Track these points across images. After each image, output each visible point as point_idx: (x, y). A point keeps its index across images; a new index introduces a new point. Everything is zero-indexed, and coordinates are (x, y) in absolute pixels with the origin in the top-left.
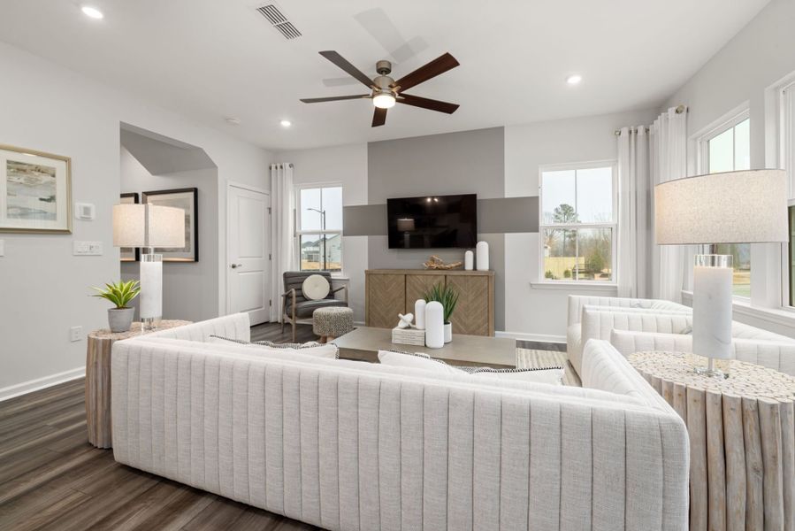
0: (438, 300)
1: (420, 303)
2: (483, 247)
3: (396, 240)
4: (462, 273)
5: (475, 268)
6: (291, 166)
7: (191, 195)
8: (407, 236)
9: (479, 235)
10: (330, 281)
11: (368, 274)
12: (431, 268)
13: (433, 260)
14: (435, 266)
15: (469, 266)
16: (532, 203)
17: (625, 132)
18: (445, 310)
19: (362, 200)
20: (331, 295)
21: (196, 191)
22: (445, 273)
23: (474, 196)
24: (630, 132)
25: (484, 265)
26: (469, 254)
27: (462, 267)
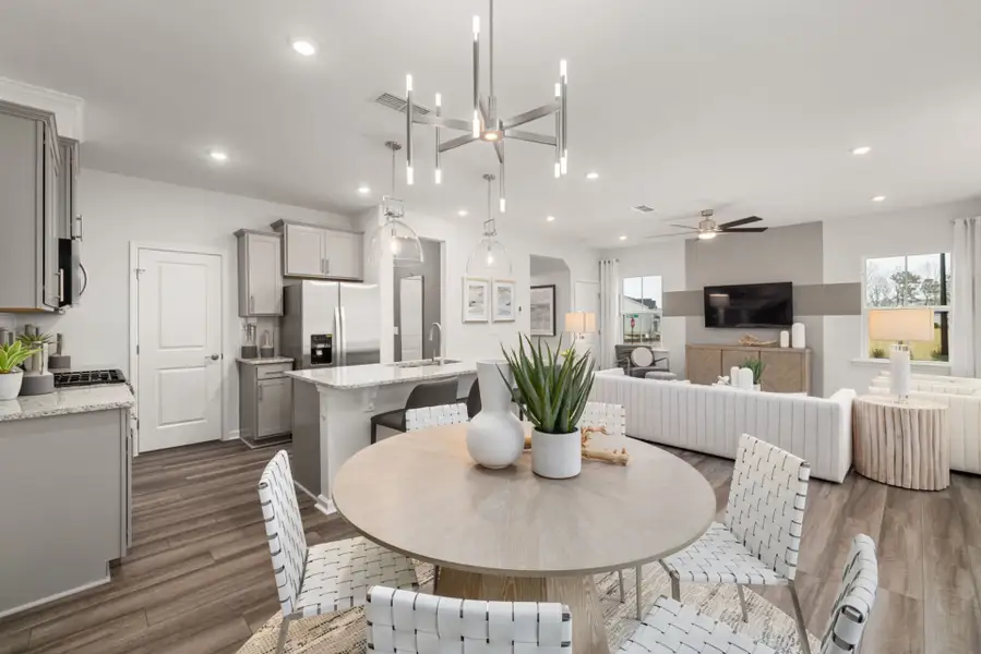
0: (749, 367)
1: (735, 369)
2: (799, 328)
3: (711, 320)
4: (776, 349)
5: (790, 346)
6: (617, 260)
7: (551, 290)
8: (721, 311)
9: (794, 317)
10: (652, 352)
11: (688, 348)
12: (746, 345)
13: (748, 338)
14: (750, 343)
15: (784, 343)
16: (855, 289)
17: (959, 223)
18: (755, 373)
19: (681, 287)
20: (653, 364)
21: (554, 287)
22: (758, 349)
23: (789, 285)
24: (965, 223)
25: (800, 343)
26: (784, 334)
27: (777, 345)
